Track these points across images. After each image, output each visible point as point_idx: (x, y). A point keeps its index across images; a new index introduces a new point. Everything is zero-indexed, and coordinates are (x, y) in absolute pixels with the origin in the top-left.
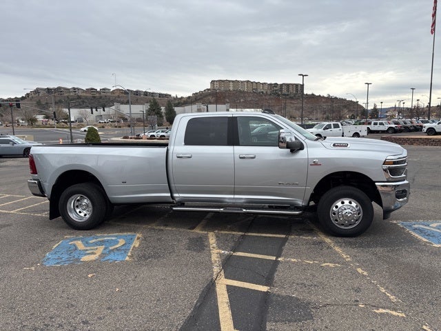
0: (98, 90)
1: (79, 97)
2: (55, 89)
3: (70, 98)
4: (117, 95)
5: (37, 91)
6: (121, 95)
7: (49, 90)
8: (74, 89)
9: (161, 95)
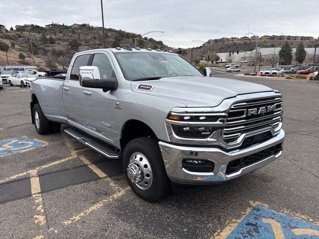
0: (250, 37)
1: (235, 44)
2: (220, 40)
3: (229, 45)
4: (263, 40)
5: (209, 42)
6: (267, 40)
7: (216, 41)
8: (232, 38)
9: (303, 38)
